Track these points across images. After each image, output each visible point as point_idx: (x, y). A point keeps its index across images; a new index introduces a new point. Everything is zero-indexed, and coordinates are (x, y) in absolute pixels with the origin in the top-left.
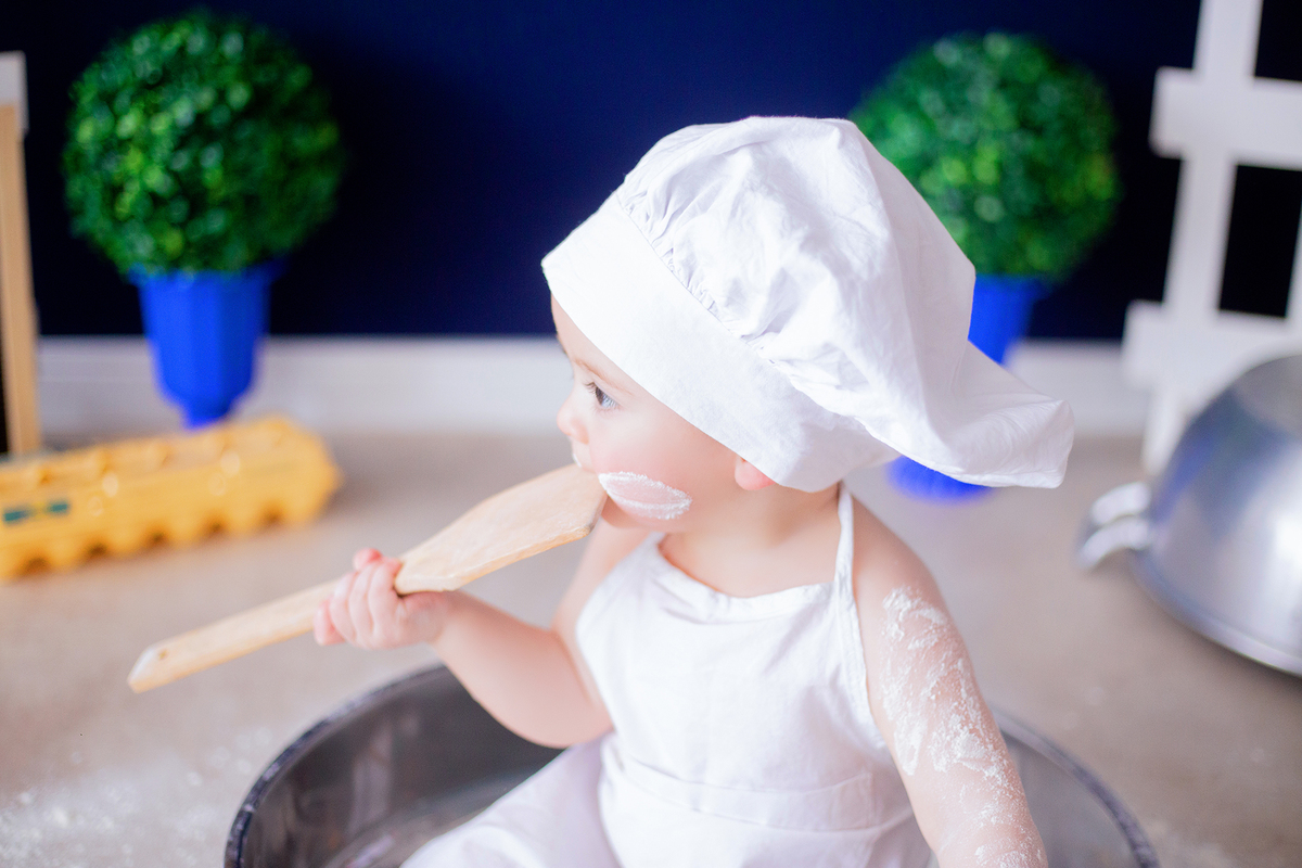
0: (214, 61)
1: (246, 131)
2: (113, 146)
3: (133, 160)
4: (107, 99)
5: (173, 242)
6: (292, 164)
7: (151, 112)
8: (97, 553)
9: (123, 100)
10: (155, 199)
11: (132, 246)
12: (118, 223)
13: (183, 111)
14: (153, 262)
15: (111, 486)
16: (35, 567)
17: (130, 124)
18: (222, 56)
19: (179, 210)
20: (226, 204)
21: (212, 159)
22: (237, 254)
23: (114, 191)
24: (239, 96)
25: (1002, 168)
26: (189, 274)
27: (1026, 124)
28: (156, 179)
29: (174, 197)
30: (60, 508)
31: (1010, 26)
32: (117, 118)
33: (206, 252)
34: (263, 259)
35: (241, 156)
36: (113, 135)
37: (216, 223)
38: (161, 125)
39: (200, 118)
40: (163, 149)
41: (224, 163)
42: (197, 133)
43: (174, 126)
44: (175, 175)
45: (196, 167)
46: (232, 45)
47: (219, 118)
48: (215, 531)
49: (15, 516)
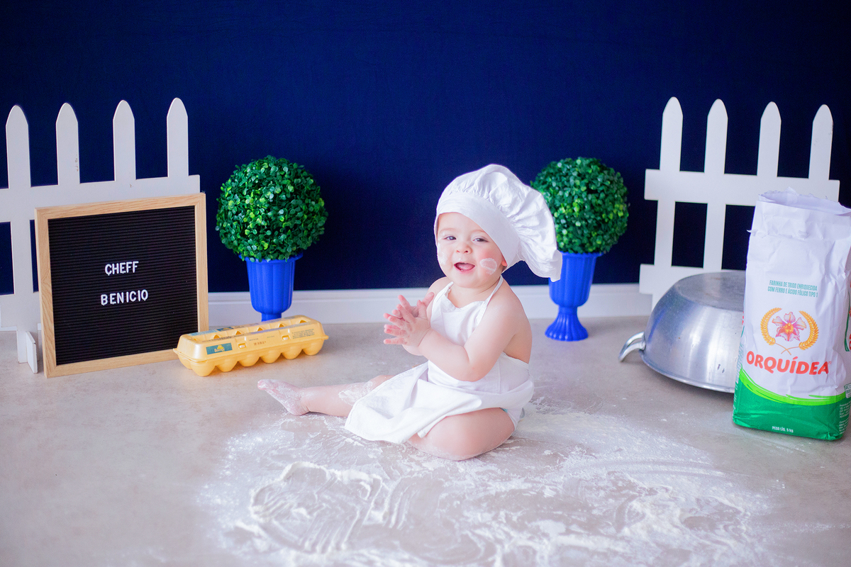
2: (243, 209)
8: (239, 366)
10: (258, 227)
16: (217, 371)
19: (269, 233)
20: (287, 228)
23: (245, 225)
24: (291, 189)
25: (582, 208)
27: (589, 191)
30: (228, 348)
31: (584, 155)
33: (277, 250)
34: (299, 251)
35: (293, 211)
37: (283, 237)
38: (262, 200)
39: (276, 195)
42: (276, 203)
43: (267, 200)
44: (266, 219)
45: (276, 215)
46: (286, 169)
47: (284, 197)
48: (282, 358)
49: (211, 350)
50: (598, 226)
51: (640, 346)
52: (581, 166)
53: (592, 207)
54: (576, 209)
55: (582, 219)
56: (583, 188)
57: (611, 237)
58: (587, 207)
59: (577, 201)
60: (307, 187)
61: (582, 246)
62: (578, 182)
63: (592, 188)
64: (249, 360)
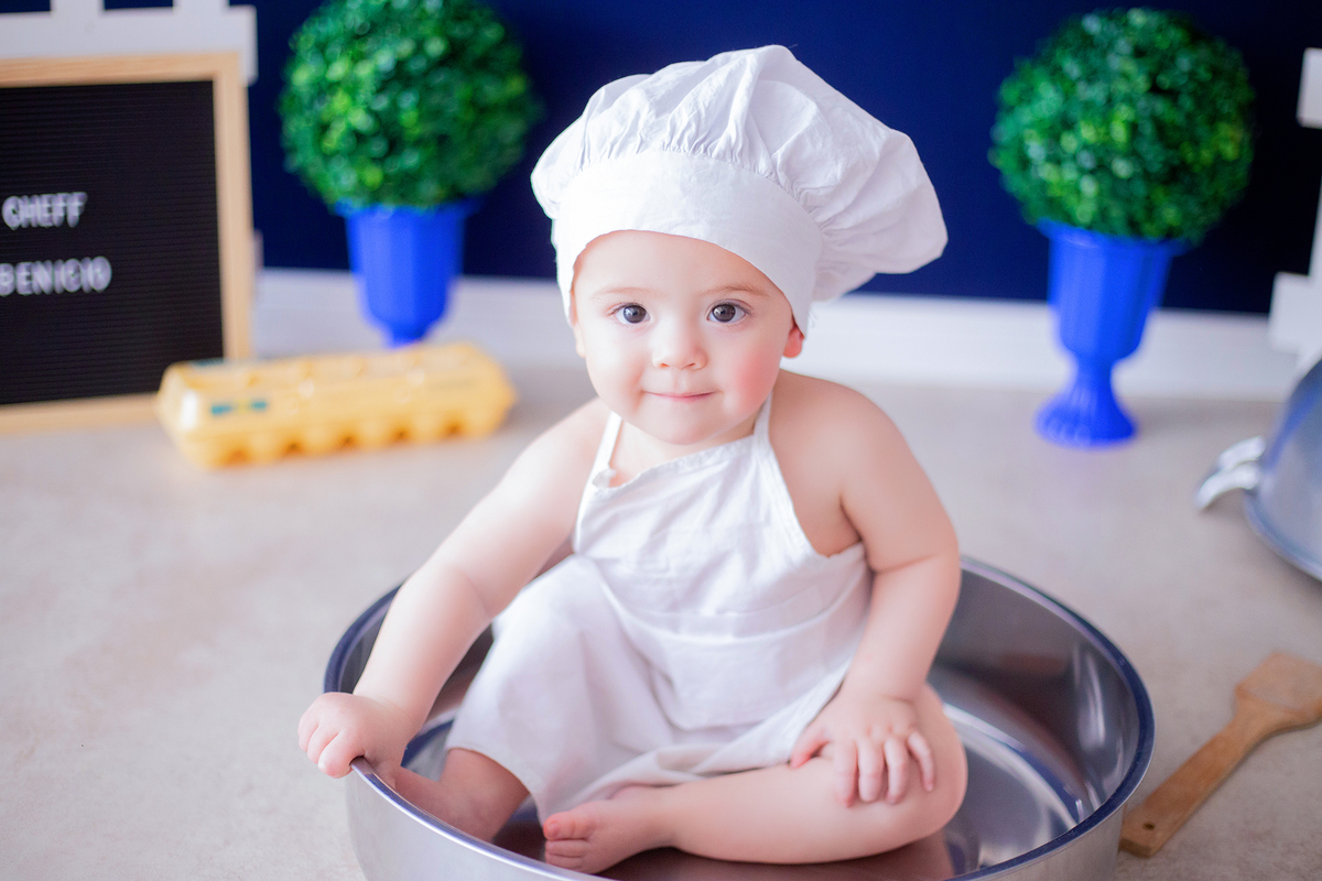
0: (416, 15)
1: (440, 78)
2: (324, 89)
3: (340, 101)
4: (321, 48)
5: (373, 176)
6: (481, 109)
7: (358, 58)
8: (293, 449)
9: (334, 49)
10: (359, 137)
11: (337, 179)
12: (327, 157)
13: (384, 59)
14: (355, 193)
15: (308, 390)
16: (237, 458)
17: (339, 70)
18: (423, 11)
19: (378, 147)
20: (419, 143)
21: (408, 101)
22: (430, 190)
23: (324, 128)
24: (436, 47)
25: (1134, 128)
26: (388, 207)
27: (1155, 89)
28: (360, 120)
29: (375, 135)
30: (260, 406)
32: (328, 63)
33: (403, 185)
34: (457, 196)
35: (435, 100)
36: (324, 79)
37: (411, 160)
38: (365, 71)
39: (400, 64)
40: (366, 92)
41: (419, 105)
42: (397, 78)
43: (377, 72)
44: (375, 114)
45: (395, 108)
47: (417, 66)
48: (401, 437)
49: (219, 410)
50: (1175, 175)
51: (1246, 478)
52: (1145, 30)
53: (1160, 127)
54: (1120, 133)
55: (1132, 153)
56: (1141, 83)
57: (1204, 205)
58: (1148, 129)
59: (1123, 113)
60: (477, 51)
61: (1133, 225)
62: (1130, 67)
63: (1165, 80)
64: (316, 436)
